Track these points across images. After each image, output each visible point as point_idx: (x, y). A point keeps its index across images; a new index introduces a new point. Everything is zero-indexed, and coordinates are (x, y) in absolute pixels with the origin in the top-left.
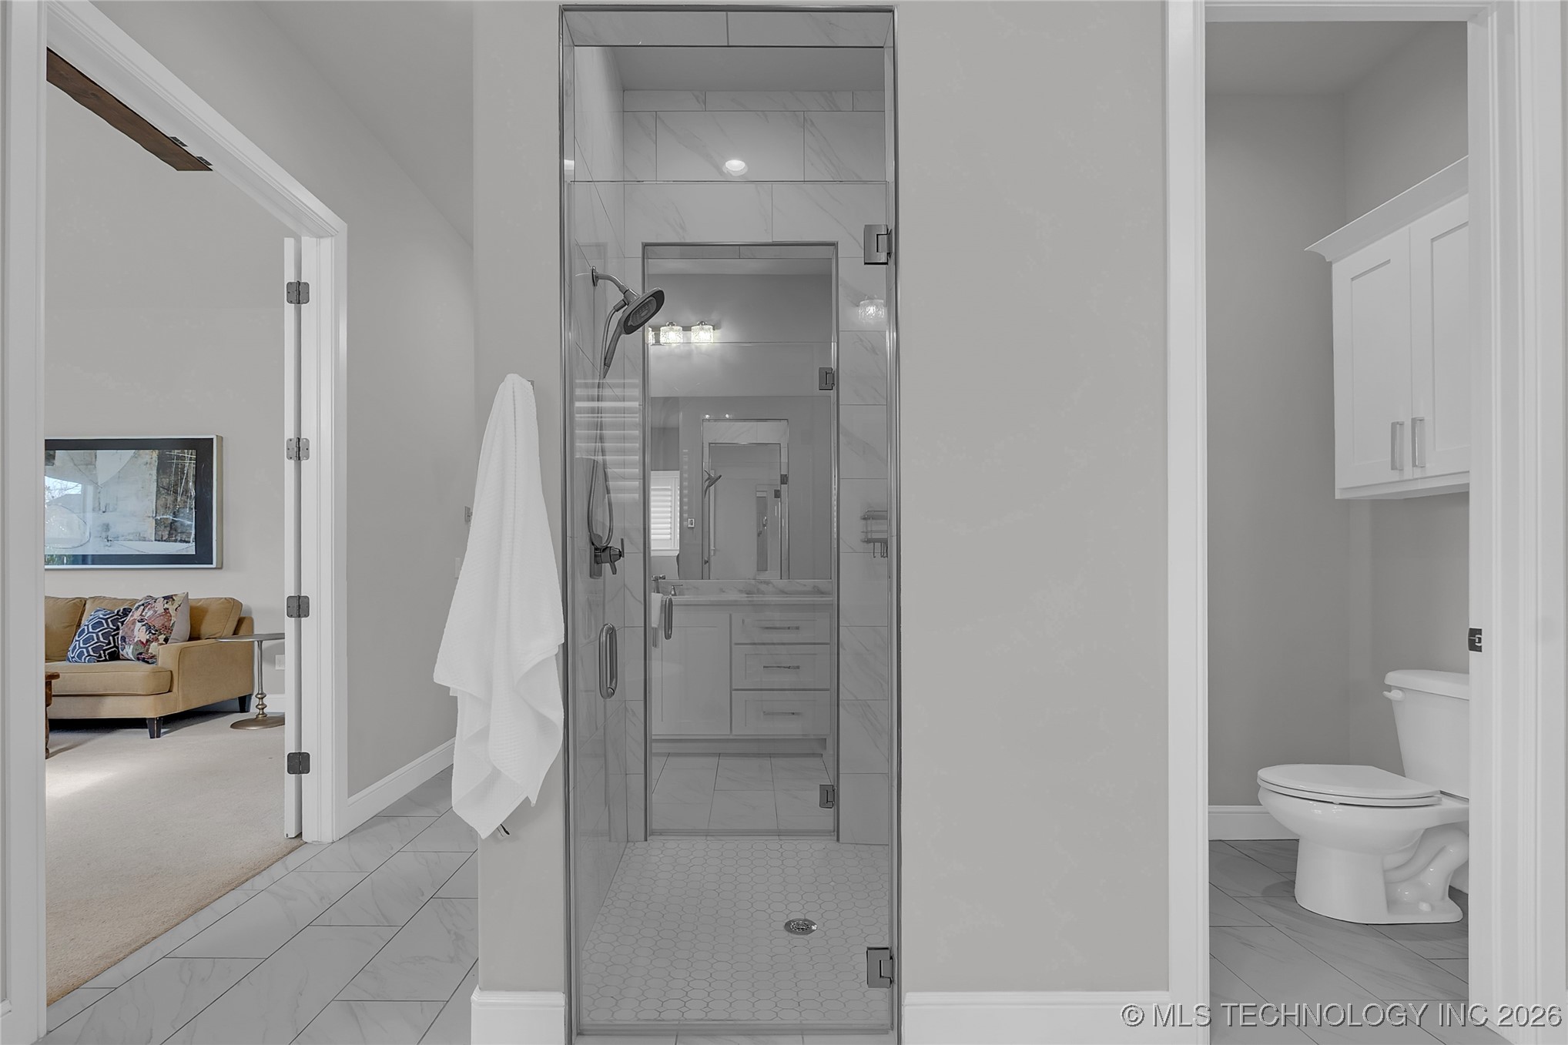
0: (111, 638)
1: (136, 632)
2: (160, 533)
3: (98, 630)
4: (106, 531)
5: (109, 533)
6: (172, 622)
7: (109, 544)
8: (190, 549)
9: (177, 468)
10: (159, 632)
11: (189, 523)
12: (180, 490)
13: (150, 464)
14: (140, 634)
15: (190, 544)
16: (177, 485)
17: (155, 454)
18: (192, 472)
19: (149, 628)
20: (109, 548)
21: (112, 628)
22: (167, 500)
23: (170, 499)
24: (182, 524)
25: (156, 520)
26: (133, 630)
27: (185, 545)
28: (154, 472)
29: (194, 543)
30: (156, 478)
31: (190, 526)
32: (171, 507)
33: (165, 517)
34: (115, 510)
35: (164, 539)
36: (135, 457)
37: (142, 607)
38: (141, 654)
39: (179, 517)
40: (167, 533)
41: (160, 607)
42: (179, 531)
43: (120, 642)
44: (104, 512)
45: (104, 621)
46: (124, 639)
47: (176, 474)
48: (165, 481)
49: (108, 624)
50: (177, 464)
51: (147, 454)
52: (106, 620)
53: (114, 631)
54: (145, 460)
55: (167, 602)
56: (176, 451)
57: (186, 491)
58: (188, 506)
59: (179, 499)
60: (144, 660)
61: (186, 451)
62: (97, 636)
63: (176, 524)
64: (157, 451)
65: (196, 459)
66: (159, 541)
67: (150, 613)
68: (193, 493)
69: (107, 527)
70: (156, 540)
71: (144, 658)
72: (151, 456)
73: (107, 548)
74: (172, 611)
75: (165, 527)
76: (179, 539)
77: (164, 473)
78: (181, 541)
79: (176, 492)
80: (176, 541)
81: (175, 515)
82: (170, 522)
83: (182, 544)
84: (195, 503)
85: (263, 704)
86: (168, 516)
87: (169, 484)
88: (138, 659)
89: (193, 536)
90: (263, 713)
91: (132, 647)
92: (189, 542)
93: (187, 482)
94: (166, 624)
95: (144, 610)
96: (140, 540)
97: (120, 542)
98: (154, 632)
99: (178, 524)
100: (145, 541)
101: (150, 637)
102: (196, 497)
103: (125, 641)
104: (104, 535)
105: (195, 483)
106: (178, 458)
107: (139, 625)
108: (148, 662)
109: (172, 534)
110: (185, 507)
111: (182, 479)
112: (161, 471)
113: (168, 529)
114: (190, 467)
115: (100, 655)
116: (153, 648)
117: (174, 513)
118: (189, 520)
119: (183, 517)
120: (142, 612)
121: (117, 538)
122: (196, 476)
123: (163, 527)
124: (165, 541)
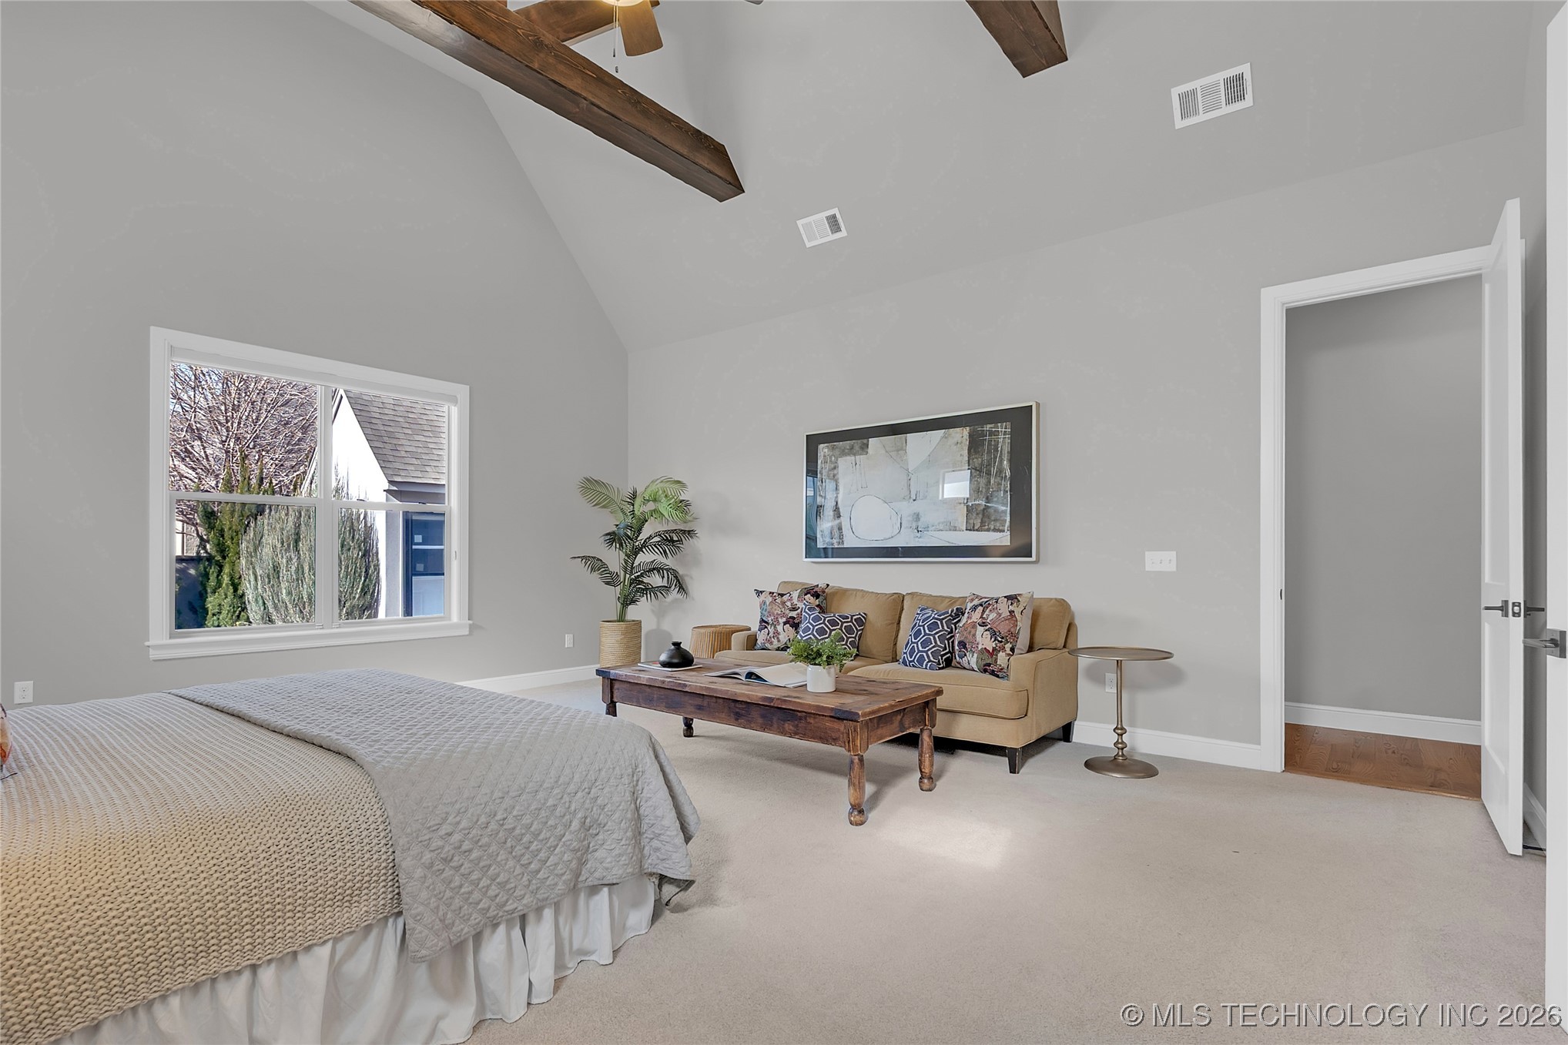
0: (946, 642)
1: (978, 638)
2: (971, 521)
3: (934, 632)
4: (916, 521)
5: (920, 524)
6: (1018, 628)
7: (919, 535)
8: (1003, 539)
9: (990, 444)
10: (1004, 639)
11: (1004, 508)
12: (994, 471)
13: (962, 442)
14: (985, 641)
15: (1004, 534)
16: (990, 465)
17: (966, 431)
18: (1007, 449)
19: (994, 634)
20: (920, 540)
21: (946, 631)
22: (979, 483)
23: (983, 481)
24: (996, 511)
25: (967, 506)
26: (974, 635)
27: (998, 535)
28: (966, 452)
29: (1009, 533)
30: (967, 459)
31: (1004, 512)
32: (984, 490)
33: (977, 502)
34: (925, 497)
35: (976, 528)
36: (945, 437)
37: (981, 608)
38: (989, 665)
39: (992, 502)
40: (980, 521)
41: (1004, 608)
42: (993, 519)
43: (957, 648)
44: (914, 500)
45: (939, 622)
46: (962, 644)
47: (989, 452)
48: (977, 462)
49: (943, 626)
50: (990, 441)
51: (957, 433)
52: (941, 620)
53: (949, 634)
54: (955, 440)
55: (1012, 604)
56: (989, 426)
57: (1000, 471)
58: (1002, 489)
59: (992, 482)
60: (993, 673)
61: (1000, 424)
62: (934, 638)
63: (989, 510)
64: (968, 428)
65: (1011, 433)
66: (970, 530)
67: (993, 616)
68: (1008, 473)
69: (917, 517)
70: (966, 530)
71: (993, 671)
72: (962, 434)
73: (917, 539)
74: (1018, 614)
75: (977, 514)
76: (992, 527)
77: (976, 452)
78: (995, 530)
79: (989, 473)
80: (988, 530)
81: (988, 500)
82: (982, 508)
83: (996, 533)
84: (1010, 484)
85: (1123, 743)
86: (980, 502)
87: (982, 464)
88: (985, 671)
89: (1008, 524)
90: (1123, 755)
91: (976, 655)
92: (1004, 531)
93: (1001, 461)
94: (1012, 630)
95: (984, 611)
96: (950, 530)
97: (930, 533)
98: (1000, 639)
99: (991, 511)
100: (956, 530)
101: (996, 644)
102: (1012, 479)
103: (965, 647)
104: (914, 526)
105: (1010, 461)
106: (991, 433)
107: (980, 629)
108: (998, 676)
109: (985, 522)
110: (999, 490)
111: (995, 458)
112: (972, 450)
113: (981, 516)
114: (1004, 442)
115: (939, 661)
116: (1002, 658)
117: (987, 498)
118: (1005, 505)
119: (997, 502)
120: (983, 614)
121: (927, 528)
122: (1011, 453)
123: (975, 515)
124: (977, 530)
